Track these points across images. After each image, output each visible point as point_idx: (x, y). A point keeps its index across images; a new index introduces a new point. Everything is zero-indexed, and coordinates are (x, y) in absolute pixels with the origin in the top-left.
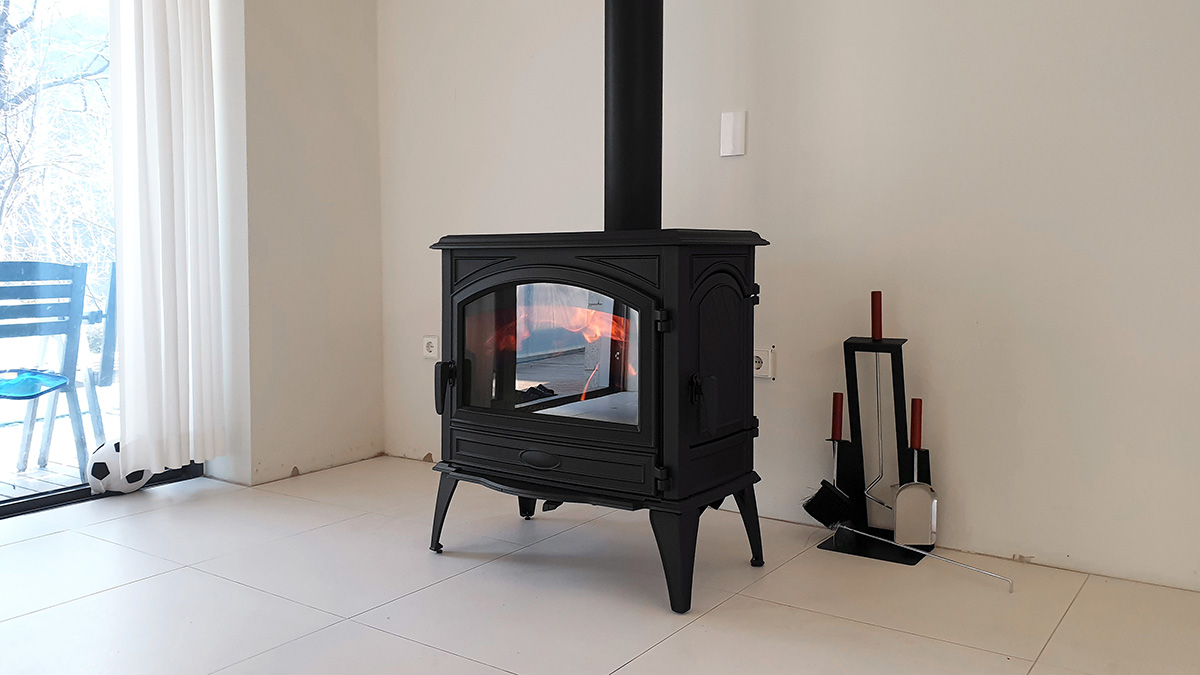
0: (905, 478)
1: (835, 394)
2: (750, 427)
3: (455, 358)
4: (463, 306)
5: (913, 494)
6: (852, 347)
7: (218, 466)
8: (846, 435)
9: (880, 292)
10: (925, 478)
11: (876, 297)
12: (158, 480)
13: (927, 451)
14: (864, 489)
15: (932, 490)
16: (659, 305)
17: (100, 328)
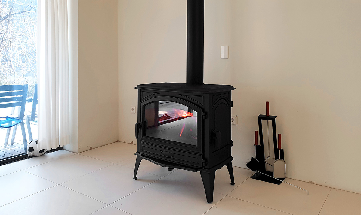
0: (277, 158)
1: (255, 131)
2: (230, 144)
3: (142, 121)
4: (144, 106)
5: (279, 162)
6: (260, 118)
7: (67, 147)
8: (259, 144)
9: (268, 102)
10: (282, 158)
11: (267, 103)
12: (48, 152)
13: (283, 150)
14: (264, 160)
15: (285, 162)
16: (203, 111)
17: (31, 104)
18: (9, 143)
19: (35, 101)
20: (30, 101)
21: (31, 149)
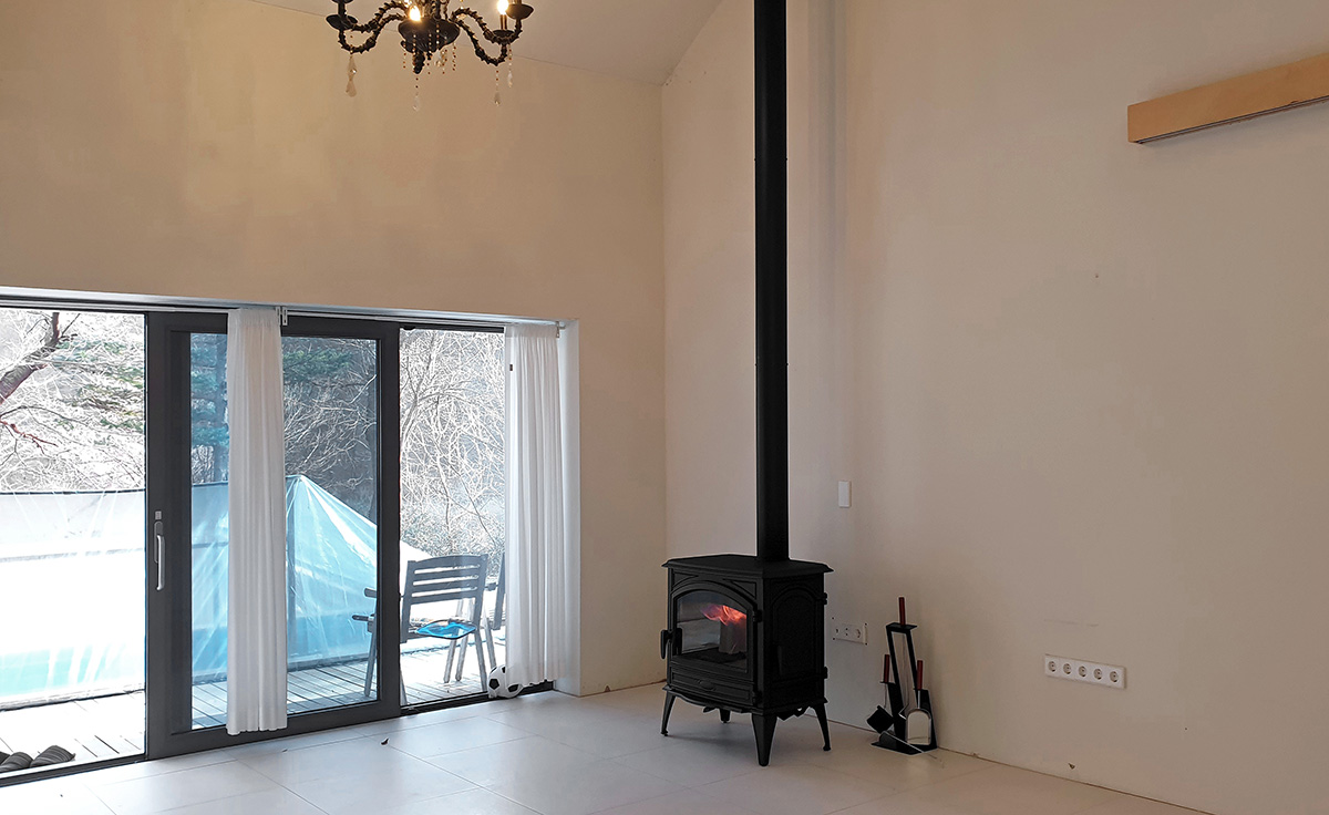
1: (884, 655)
2: (822, 672)
3: (672, 627)
4: (677, 598)
5: (918, 715)
6: (890, 629)
7: (561, 684)
8: (892, 680)
9: (903, 598)
11: (902, 600)
12: (527, 691)
13: (927, 691)
15: (929, 713)
16: (755, 606)
17: (494, 593)
18: (453, 678)
19: (501, 587)
20: (491, 588)
21: (494, 683)
